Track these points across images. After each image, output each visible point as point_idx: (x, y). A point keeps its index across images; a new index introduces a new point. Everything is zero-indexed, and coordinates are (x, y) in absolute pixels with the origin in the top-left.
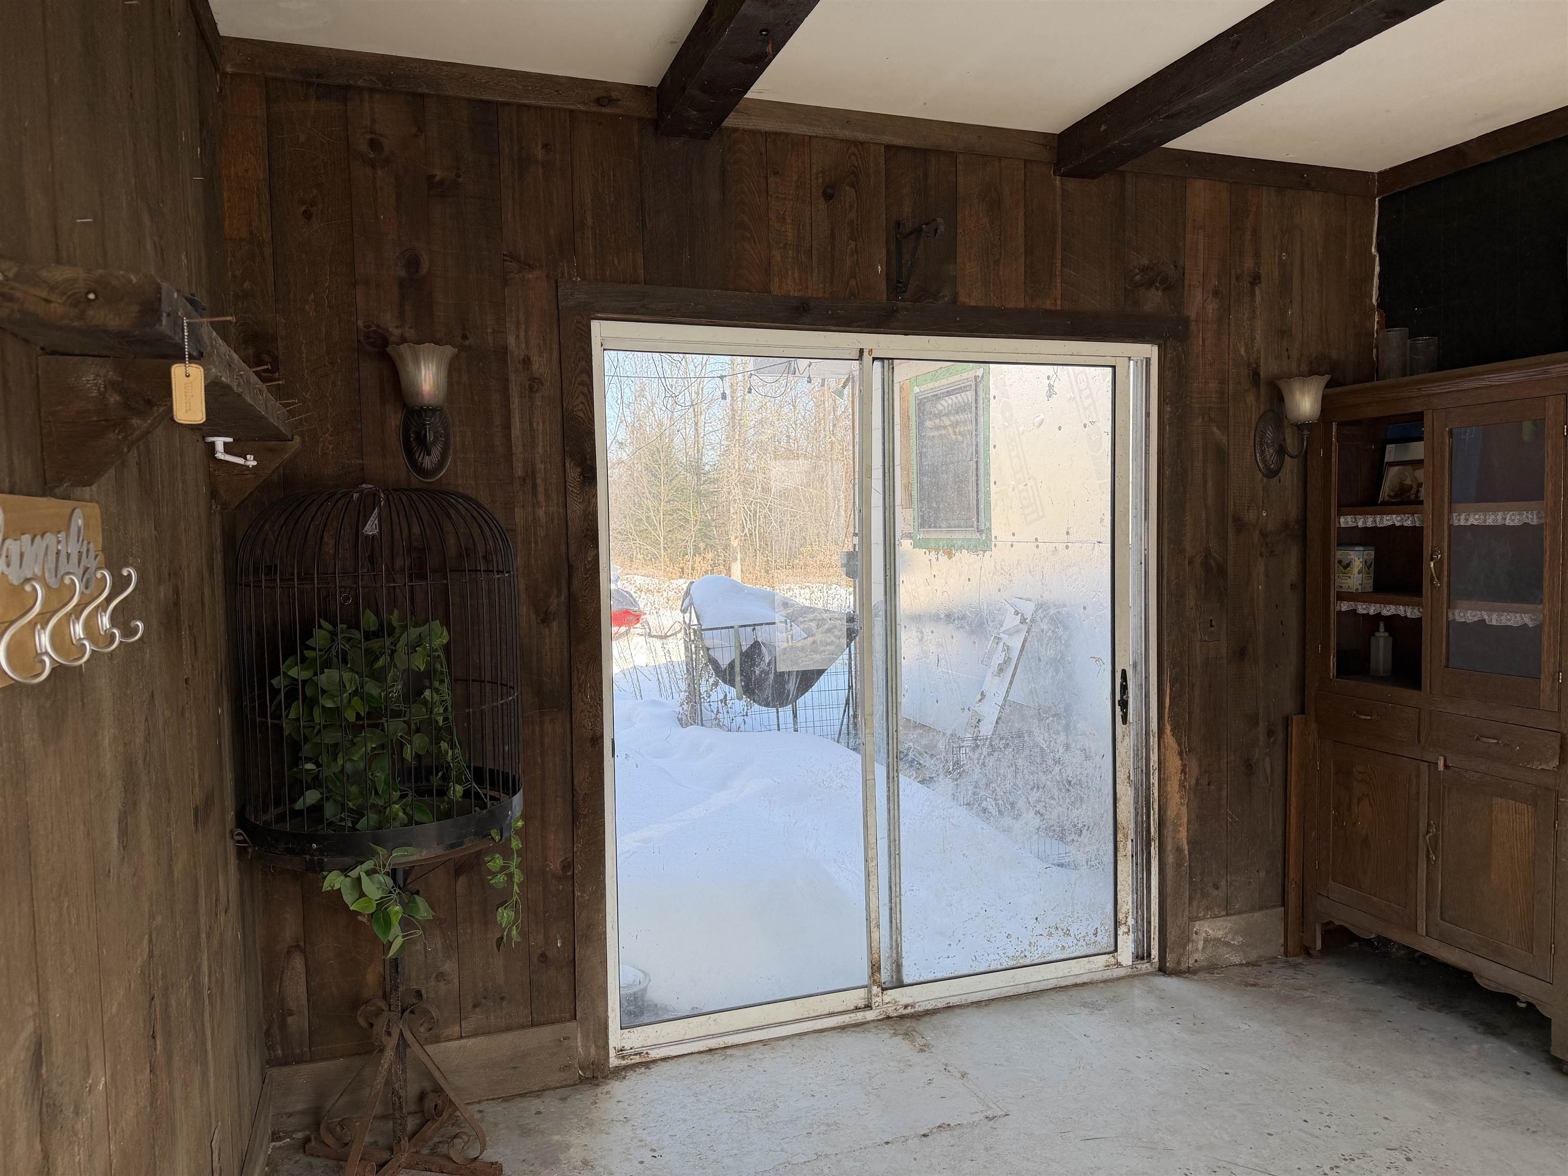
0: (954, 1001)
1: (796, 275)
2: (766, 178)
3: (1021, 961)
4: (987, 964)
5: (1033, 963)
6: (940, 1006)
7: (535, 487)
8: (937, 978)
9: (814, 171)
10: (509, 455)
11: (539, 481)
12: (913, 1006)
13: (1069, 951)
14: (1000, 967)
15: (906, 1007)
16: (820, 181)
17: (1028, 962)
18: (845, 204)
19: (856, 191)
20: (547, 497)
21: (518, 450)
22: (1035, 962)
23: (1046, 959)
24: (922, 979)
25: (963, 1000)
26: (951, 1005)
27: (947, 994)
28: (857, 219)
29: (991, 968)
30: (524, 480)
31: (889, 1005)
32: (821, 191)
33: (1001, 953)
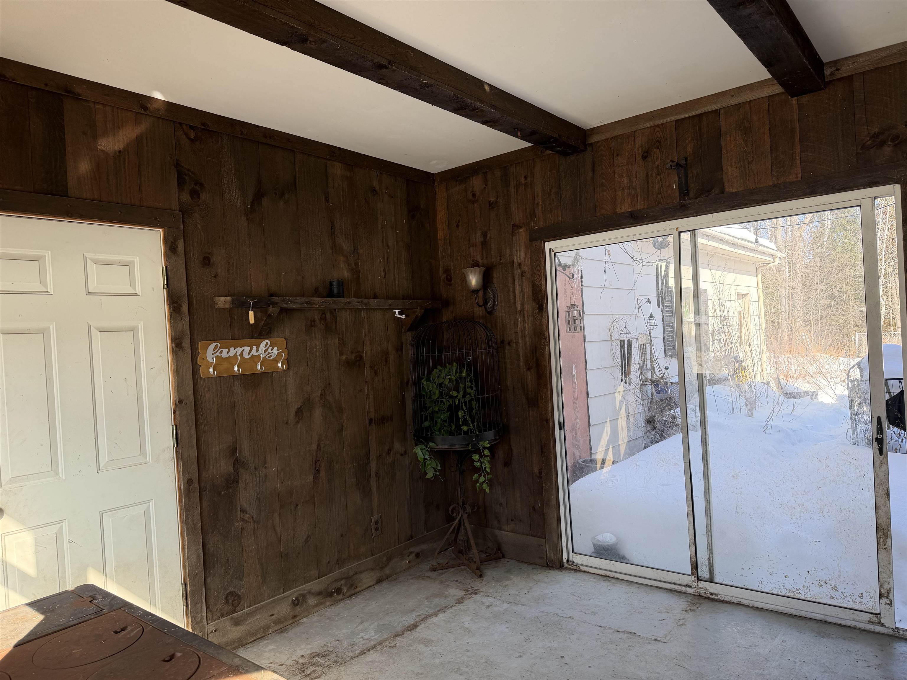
0: (743, 601)
1: (629, 201)
2: (613, 159)
3: (796, 595)
4: (770, 589)
5: (806, 599)
6: (734, 601)
7: (524, 315)
8: (734, 585)
9: (637, 147)
10: (515, 303)
11: (525, 312)
12: (716, 595)
13: (837, 601)
14: (780, 594)
15: (712, 594)
16: (640, 151)
17: (802, 597)
18: (654, 158)
19: (660, 150)
20: (528, 318)
21: (518, 300)
22: (808, 599)
23: (817, 600)
24: (724, 582)
25: (751, 603)
26: (742, 603)
27: (740, 596)
28: (661, 164)
29: (774, 592)
30: (520, 312)
31: (702, 589)
32: (641, 155)
33: (781, 585)
